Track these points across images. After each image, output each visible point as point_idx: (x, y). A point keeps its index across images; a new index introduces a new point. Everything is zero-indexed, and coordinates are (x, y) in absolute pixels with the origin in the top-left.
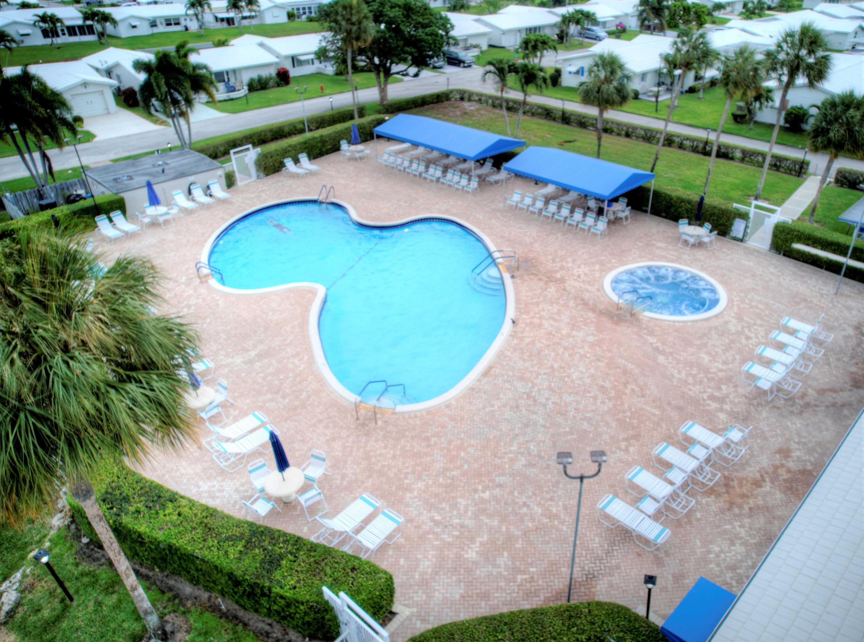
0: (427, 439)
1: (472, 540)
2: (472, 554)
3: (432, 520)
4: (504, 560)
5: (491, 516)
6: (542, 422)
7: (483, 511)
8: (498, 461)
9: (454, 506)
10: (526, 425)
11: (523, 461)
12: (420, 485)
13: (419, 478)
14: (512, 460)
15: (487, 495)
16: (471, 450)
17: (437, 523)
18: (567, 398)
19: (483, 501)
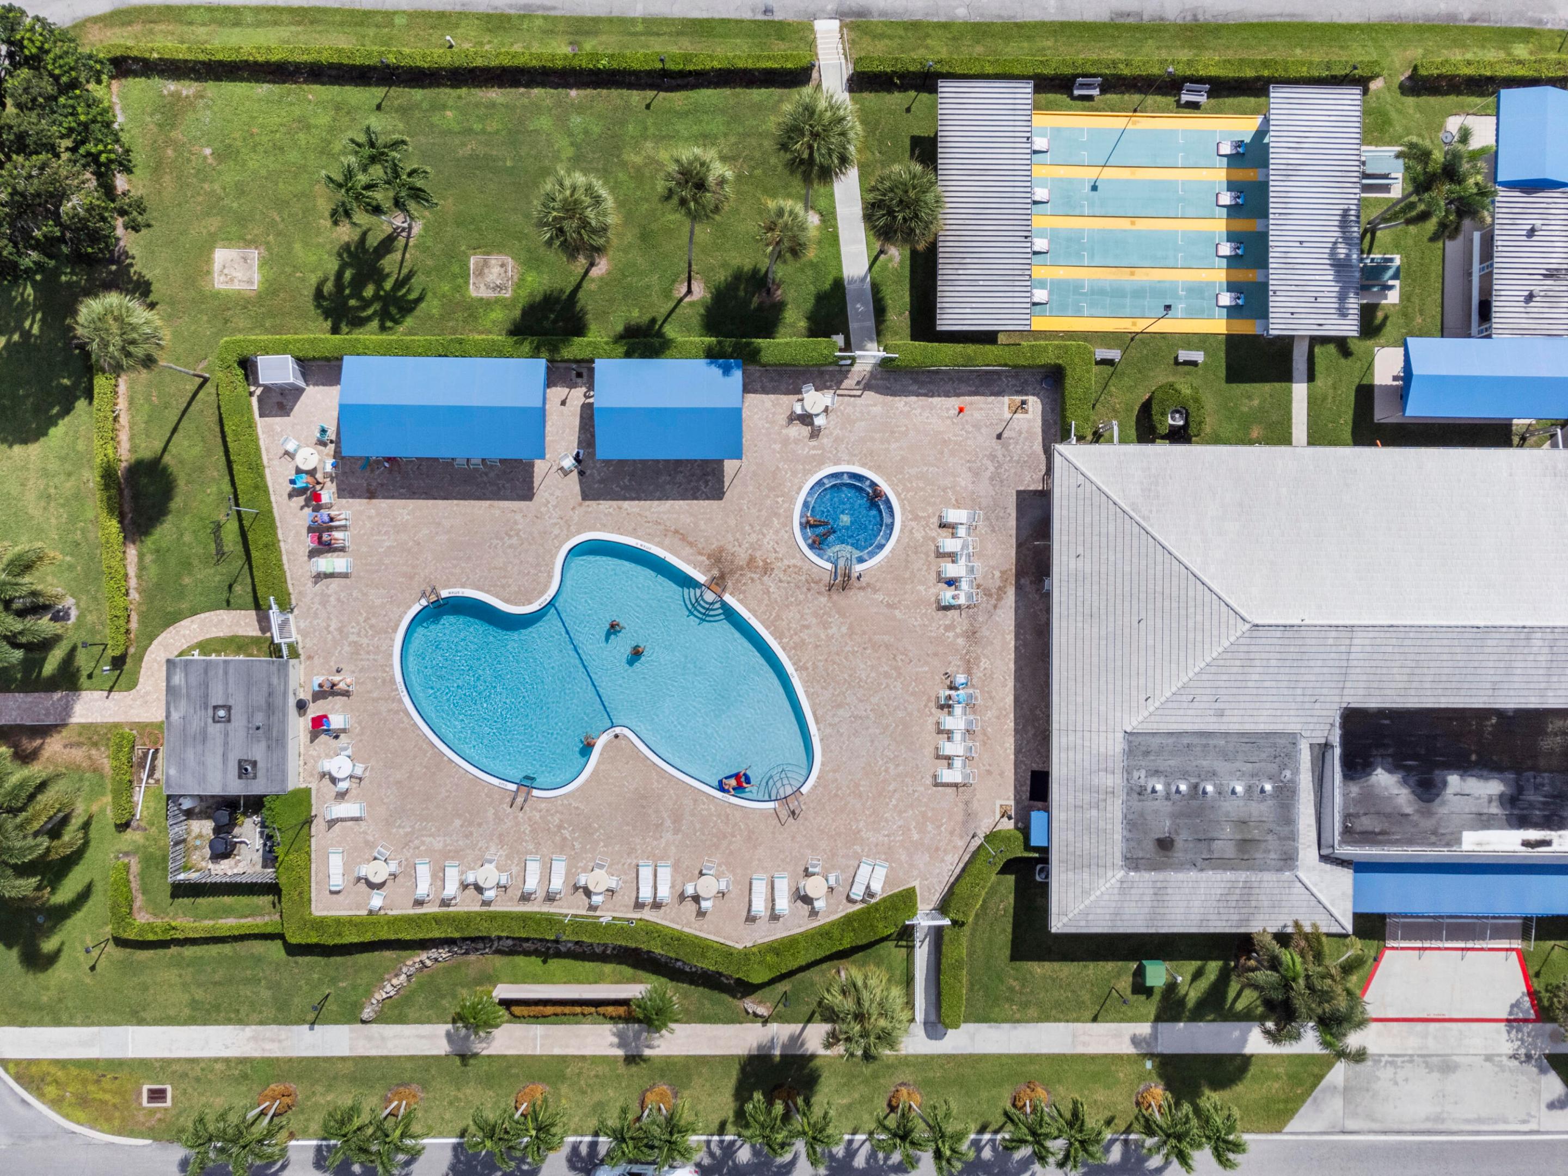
0: (836, 795)
1: (909, 830)
2: (916, 837)
4: (930, 827)
5: (906, 811)
6: (877, 731)
7: (900, 812)
8: (881, 778)
9: (887, 821)
10: (872, 741)
11: (891, 766)
12: (862, 824)
13: (857, 821)
14: (886, 771)
15: (894, 802)
16: (862, 783)
17: (888, 836)
18: (875, 700)
19: (896, 806)
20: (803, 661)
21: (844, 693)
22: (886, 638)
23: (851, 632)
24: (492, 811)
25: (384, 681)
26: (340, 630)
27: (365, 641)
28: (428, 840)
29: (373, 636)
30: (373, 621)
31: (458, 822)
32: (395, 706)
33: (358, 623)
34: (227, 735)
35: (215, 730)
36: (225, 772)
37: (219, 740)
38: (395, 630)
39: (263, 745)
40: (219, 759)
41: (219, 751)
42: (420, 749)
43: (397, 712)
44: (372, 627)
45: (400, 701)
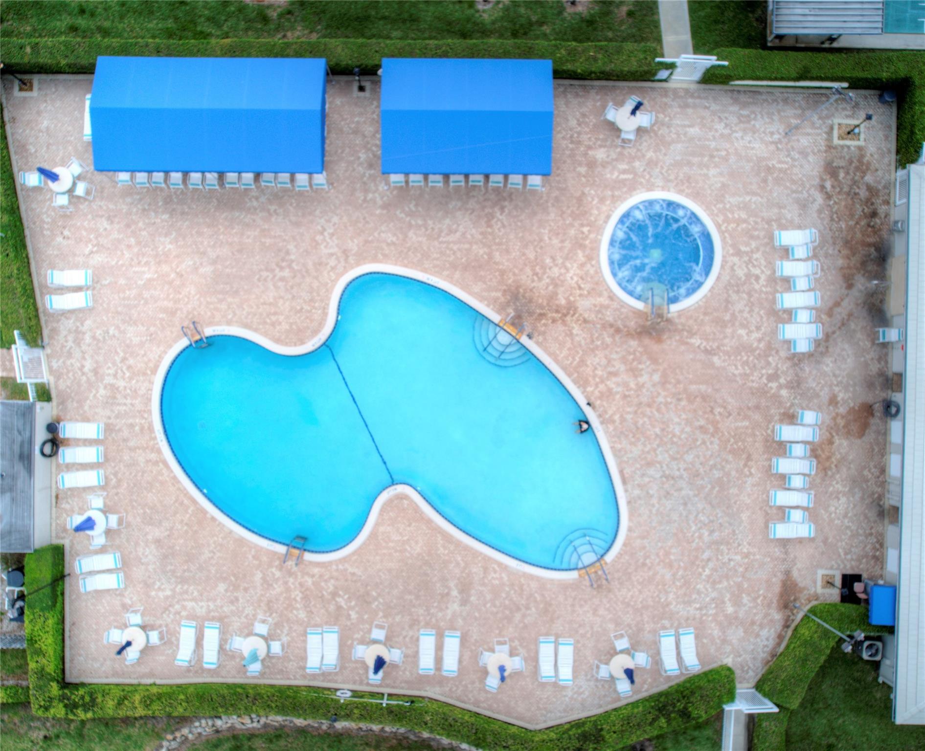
0: (644, 564)
1: (723, 602)
2: (730, 610)
3: (697, 609)
4: (745, 599)
5: (720, 582)
6: (691, 493)
7: (714, 583)
8: (694, 545)
9: (699, 593)
10: (685, 504)
11: (706, 533)
12: (671, 596)
13: (667, 593)
14: (700, 537)
15: (707, 572)
16: (674, 551)
17: (700, 609)
18: (689, 458)
19: (709, 577)
20: (610, 412)
21: (655, 450)
22: (703, 388)
23: (664, 383)
24: (259, 576)
25: (142, 429)
26: (95, 371)
27: (121, 384)
28: (190, 604)
29: (131, 379)
30: (131, 361)
31: (222, 587)
32: (153, 456)
33: (114, 364)
38: (154, 371)
42: (182, 503)
43: (156, 463)
44: (129, 367)
45: (159, 451)
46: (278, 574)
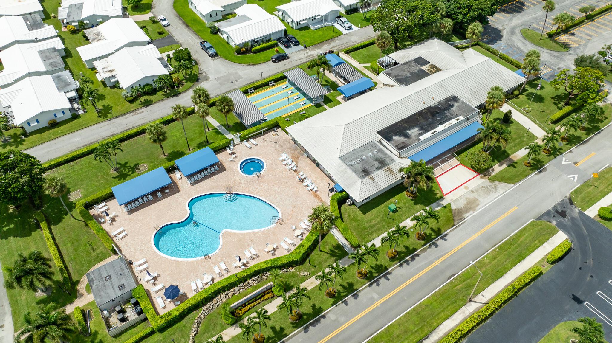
24: (200, 266)
25: (153, 254)
26: (135, 249)
27: (143, 248)
28: (185, 283)
29: (145, 246)
30: (143, 242)
31: (192, 274)
32: (159, 257)
33: (139, 245)
34: (111, 282)
35: (107, 283)
36: (115, 291)
37: (110, 285)
38: (150, 241)
39: (124, 279)
40: (112, 289)
41: (111, 287)
42: (171, 263)
43: (160, 258)
44: (143, 244)
45: (160, 256)
46: (205, 263)
